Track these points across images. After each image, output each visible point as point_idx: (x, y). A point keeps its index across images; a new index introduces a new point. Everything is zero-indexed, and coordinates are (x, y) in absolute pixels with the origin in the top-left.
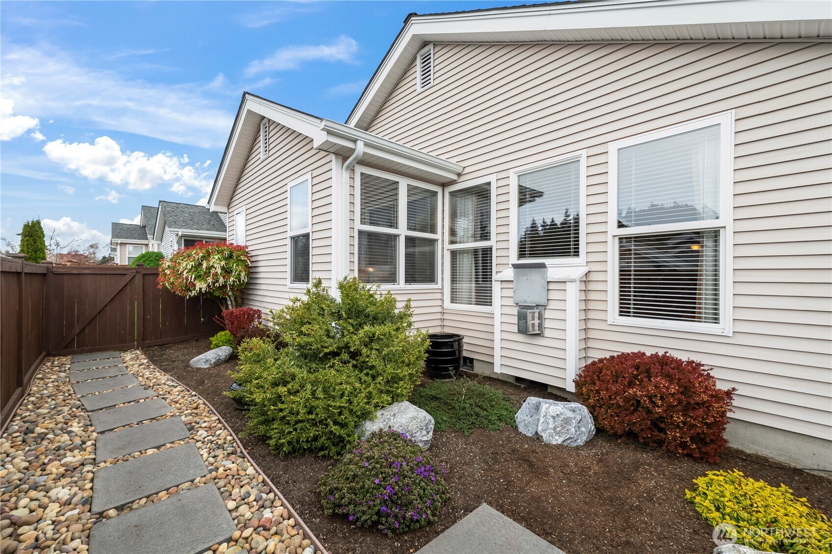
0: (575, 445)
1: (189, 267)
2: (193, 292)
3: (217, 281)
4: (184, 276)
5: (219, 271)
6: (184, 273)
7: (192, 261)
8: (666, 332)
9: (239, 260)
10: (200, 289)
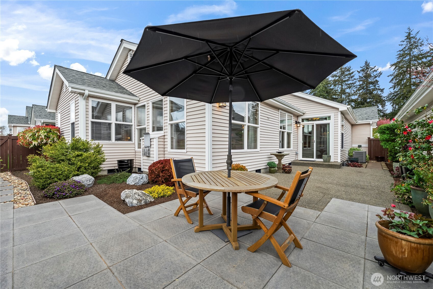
0: (138, 185)
1: (30, 135)
2: (32, 145)
3: (43, 141)
4: (27, 139)
5: (43, 137)
6: (28, 138)
7: (31, 133)
8: (179, 153)
9: (54, 133)
10: (35, 144)
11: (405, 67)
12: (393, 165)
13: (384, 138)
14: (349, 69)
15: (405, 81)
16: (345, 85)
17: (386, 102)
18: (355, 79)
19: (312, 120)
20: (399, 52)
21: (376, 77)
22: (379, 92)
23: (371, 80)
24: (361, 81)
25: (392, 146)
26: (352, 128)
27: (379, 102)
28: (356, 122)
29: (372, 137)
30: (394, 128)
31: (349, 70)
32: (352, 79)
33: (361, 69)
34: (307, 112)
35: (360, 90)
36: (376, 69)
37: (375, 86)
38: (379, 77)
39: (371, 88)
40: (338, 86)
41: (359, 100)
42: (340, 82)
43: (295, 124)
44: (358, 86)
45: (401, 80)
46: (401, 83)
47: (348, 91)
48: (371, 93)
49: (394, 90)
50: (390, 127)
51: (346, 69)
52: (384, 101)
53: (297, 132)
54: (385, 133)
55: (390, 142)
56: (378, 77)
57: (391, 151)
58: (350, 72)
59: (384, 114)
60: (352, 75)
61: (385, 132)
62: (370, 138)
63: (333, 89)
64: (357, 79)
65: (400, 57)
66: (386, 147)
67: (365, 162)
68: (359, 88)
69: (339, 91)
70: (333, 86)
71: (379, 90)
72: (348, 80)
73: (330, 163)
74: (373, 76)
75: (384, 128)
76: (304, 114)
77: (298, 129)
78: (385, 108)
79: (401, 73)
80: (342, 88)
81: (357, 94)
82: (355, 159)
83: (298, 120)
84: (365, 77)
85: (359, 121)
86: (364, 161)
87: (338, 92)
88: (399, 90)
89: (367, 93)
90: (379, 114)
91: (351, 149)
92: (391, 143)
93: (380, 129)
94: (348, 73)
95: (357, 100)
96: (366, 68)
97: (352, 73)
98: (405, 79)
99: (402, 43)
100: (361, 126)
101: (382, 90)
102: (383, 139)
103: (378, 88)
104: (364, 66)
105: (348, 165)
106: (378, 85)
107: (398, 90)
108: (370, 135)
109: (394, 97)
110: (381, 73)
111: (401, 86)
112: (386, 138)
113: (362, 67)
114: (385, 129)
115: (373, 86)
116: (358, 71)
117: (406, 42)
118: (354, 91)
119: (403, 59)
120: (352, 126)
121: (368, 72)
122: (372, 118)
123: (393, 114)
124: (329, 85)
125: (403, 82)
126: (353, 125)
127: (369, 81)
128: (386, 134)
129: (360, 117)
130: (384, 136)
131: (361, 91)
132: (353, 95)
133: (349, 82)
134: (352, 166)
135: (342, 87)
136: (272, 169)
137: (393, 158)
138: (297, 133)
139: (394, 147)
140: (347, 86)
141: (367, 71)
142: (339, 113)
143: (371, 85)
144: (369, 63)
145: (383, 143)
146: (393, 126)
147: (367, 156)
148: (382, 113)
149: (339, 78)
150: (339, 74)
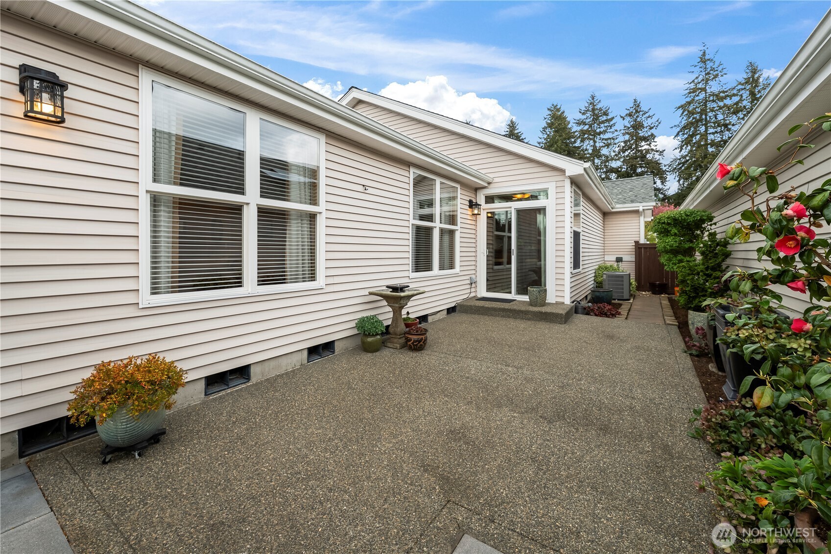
11: (698, 113)
12: (689, 316)
13: (668, 245)
14: (606, 111)
15: (698, 137)
16: (600, 141)
17: (667, 173)
18: (616, 131)
19: (507, 198)
20: (688, 86)
21: (651, 128)
22: (657, 156)
23: (643, 133)
24: (628, 133)
25: (685, 268)
26: (604, 219)
27: (657, 175)
28: (612, 208)
29: (642, 241)
30: (689, 221)
31: (606, 114)
32: (611, 130)
33: (628, 112)
34: (496, 180)
35: (627, 150)
36: (650, 113)
37: (649, 145)
38: (656, 129)
39: (643, 148)
40: (588, 142)
41: (623, 170)
42: (592, 135)
43: (467, 207)
44: (623, 144)
45: (692, 136)
46: (692, 141)
47: (605, 151)
48: (643, 157)
49: (680, 152)
50: (680, 218)
51: (602, 112)
52: (664, 172)
53: (473, 227)
54: (669, 234)
55: (680, 257)
56: (654, 128)
57: (683, 282)
58: (609, 117)
59: (665, 195)
60: (612, 123)
61: (669, 232)
62: (638, 242)
63: (579, 147)
64: (620, 130)
65: (690, 93)
66: (672, 268)
67: (628, 298)
68: (623, 147)
69: (590, 151)
70: (579, 141)
71: (657, 151)
72: (605, 132)
73: (544, 309)
74: (646, 127)
75: (666, 221)
76: (489, 183)
77: (476, 221)
78: (665, 185)
79: (692, 123)
80: (594, 146)
81: (621, 157)
82: (605, 293)
83: (476, 198)
84: (633, 127)
85: (618, 206)
86: (626, 296)
87: (589, 154)
88: (689, 153)
89: (636, 156)
90: (656, 195)
91: (600, 268)
92: (682, 257)
93: (659, 223)
94: (605, 118)
95: (619, 169)
96: (634, 111)
97: (613, 118)
98: (698, 134)
99: (693, 69)
100: (622, 216)
101: (661, 153)
102: (665, 247)
103: (654, 148)
104: (632, 107)
105: (587, 312)
106: (655, 144)
107: (686, 153)
108: (638, 236)
109: (680, 166)
110: (659, 121)
111: (692, 147)
112: (672, 246)
113: (628, 110)
114: (668, 224)
115: (647, 145)
116: (621, 117)
117: (698, 67)
118: (614, 152)
119: (694, 97)
120: (604, 217)
121: (639, 119)
122: (643, 198)
123: (680, 196)
124: (573, 140)
125: (695, 138)
126: (605, 214)
127: (640, 135)
128: (672, 236)
129: (620, 196)
130: (667, 241)
131: (627, 153)
132: (612, 159)
133: (607, 136)
134: (596, 315)
135: (594, 144)
136: (370, 339)
137: (689, 299)
138: (473, 232)
139: (691, 271)
140: (604, 143)
141: (638, 117)
142: (567, 183)
143: (643, 143)
144: (640, 103)
145: (666, 258)
146: (687, 215)
147: (633, 283)
148: (662, 193)
149: (589, 128)
150: (589, 120)
